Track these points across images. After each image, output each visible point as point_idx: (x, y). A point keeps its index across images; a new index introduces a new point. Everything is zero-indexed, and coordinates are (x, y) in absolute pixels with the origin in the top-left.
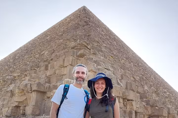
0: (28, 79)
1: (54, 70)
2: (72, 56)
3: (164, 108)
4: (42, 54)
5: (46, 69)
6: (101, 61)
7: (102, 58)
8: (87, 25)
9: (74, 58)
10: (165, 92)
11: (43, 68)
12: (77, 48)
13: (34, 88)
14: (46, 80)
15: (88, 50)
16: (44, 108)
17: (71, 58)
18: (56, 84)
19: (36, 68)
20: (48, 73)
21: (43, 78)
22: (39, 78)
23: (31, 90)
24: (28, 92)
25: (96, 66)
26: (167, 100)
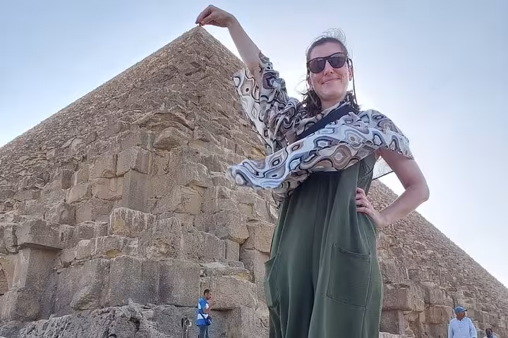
0: (14, 216)
1: (87, 185)
2: (138, 145)
3: (409, 287)
4: (64, 146)
5: (67, 184)
6: (222, 159)
7: (226, 150)
8: (199, 71)
9: (145, 152)
10: (420, 248)
11: (56, 183)
12: (154, 124)
13: (25, 238)
14: (63, 216)
15: (187, 131)
16: (54, 296)
17: (135, 151)
18: (89, 225)
19: (38, 185)
20: (71, 196)
21: (53, 211)
22: (45, 212)
23: (15, 246)
24: (8, 253)
25: (208, 172)
26: (424, 267)
